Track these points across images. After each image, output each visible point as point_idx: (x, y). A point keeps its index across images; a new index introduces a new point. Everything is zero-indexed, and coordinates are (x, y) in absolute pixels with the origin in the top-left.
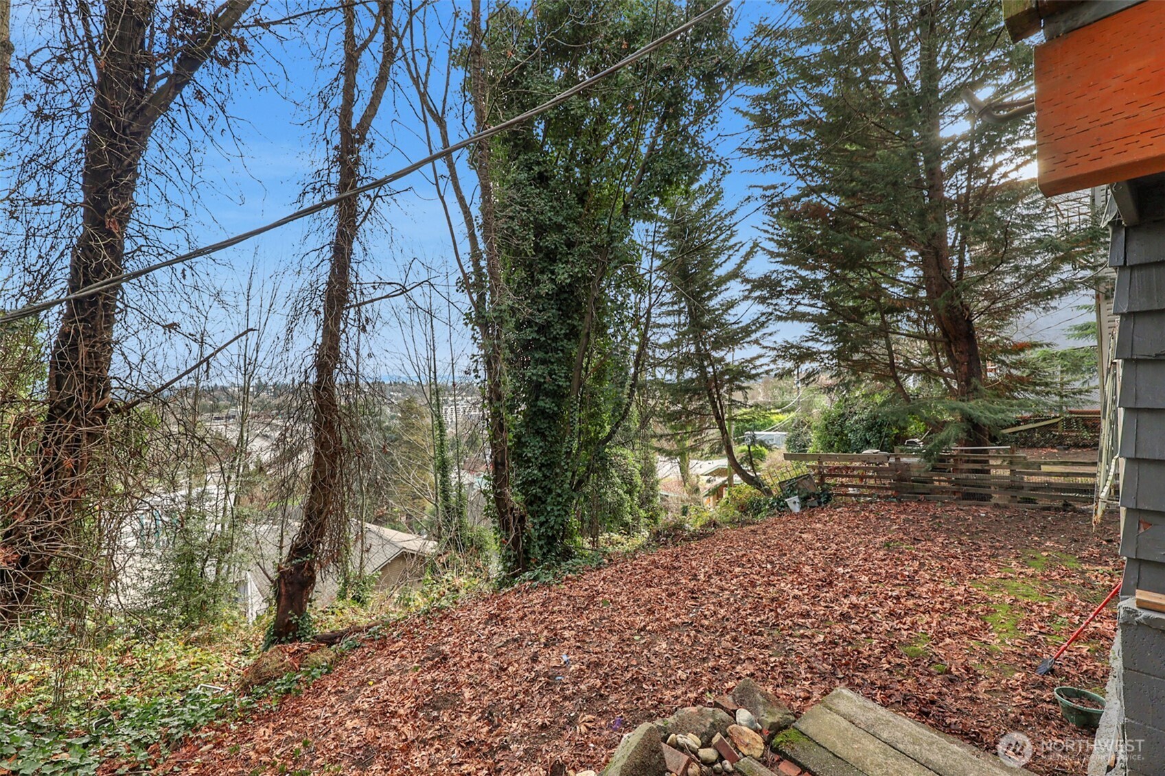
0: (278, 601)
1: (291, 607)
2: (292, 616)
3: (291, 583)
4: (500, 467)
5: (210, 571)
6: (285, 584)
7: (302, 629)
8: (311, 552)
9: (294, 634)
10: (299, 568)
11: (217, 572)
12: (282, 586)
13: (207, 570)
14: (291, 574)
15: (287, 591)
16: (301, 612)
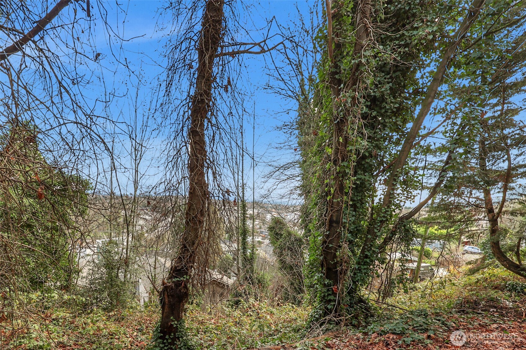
0: (163, 307)
1: (173, 314)
2: (173, 321)
3: (172, 296)
4: (334, 225)
5: (121, 275)
6: (168, 296)
7: (180, 332)
8: (187, 274)
9: (175, 334)
10: (178, 284)
11: (125, 277)
12: (166, 297)
13: (120, 274)
14: (172, 289)
15: (169, 302)
16: (179, 318)
